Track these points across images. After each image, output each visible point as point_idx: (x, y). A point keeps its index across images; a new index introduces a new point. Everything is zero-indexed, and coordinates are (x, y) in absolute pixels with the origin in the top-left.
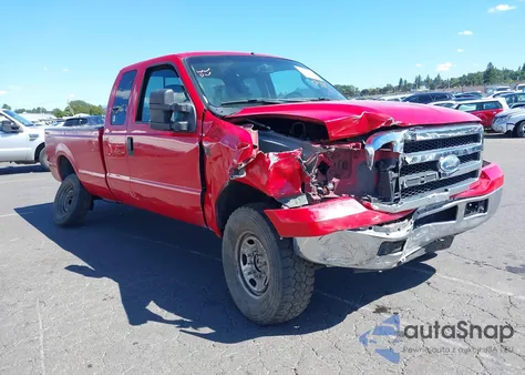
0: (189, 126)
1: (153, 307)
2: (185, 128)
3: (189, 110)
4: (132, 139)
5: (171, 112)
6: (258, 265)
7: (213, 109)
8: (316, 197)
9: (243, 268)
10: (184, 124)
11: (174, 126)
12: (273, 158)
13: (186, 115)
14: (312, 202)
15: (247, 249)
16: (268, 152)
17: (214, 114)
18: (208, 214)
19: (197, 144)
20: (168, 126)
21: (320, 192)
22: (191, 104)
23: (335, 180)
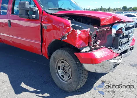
0: (36, 17)
1: (23, 85)
2: (34, 18)
3: (36, 11)
4: (10, 21)
5: (28, 11)
6: (65, 70)
7: (46, 11)
8: (93, 48)
9: (59, 71)
10: (34, 16)
11: (30, 17)
12: (78, 32)
13: (35, 12)
14: (92, 49)
15: (60, 64)
16: (77, 29)
17: (46, 12)
18: (44, 51)
19: (40, 24)
20: (27, 16)
21: (94, 46)
22: (37, 8)
23: (99, 41)
